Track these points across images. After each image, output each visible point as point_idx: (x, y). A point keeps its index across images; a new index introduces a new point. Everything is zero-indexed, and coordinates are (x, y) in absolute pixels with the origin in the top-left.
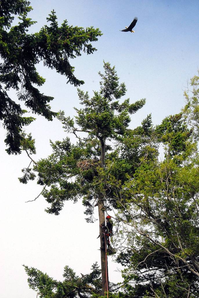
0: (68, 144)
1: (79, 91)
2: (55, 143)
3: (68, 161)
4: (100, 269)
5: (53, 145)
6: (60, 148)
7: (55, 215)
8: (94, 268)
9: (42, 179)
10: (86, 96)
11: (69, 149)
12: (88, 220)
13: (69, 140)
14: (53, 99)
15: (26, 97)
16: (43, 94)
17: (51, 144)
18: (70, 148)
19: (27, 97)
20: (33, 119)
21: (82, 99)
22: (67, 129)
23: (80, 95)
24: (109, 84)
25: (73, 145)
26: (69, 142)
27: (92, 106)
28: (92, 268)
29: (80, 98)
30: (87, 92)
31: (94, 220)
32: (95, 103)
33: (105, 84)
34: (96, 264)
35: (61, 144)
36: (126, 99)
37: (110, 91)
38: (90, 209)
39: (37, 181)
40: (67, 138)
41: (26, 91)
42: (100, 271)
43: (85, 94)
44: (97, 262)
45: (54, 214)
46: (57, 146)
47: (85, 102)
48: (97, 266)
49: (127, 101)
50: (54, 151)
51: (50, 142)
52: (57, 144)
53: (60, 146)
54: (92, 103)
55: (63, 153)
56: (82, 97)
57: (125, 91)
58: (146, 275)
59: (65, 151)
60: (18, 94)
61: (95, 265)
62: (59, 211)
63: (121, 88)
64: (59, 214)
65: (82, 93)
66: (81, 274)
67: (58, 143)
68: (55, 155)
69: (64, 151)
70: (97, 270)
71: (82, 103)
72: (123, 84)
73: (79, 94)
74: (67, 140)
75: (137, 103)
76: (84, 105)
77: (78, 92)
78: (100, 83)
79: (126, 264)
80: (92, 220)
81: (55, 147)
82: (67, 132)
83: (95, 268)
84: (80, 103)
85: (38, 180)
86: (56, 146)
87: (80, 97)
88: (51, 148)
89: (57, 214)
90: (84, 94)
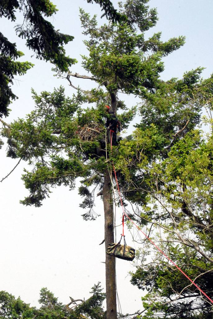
0: (60, 97)
1: (82, 13)
2: (39, 95)
3: (68, 128)
4: (104, 293)
5: (36, 97)
6: (47, 102)
7: (36, 206)
8: (95, 290)
9: (14, 149)
10: (92, 21)
11: (61, 104)
12: (85, 216)
13: (63, 92)
14: (73, 39)
15: (30, 34)
16: (58, 31)
17: (33, 95)
18: (63, 104)
19: (32, 33)
20: (30, 65)
21: (85, 26)
22: (58, 72)
23: (83, 19)
24: (133, 7)
25: (68, 98)
26: (62, 94)
27: (101, 38)
28: (92, 290)
29: (83, 25)
30: (95, 16)
31: (94, 216)
32: (106, 34)
33: (126, 6)
34: (98, 285)
35: (50, 96)
36: (157, 33)
37: (131, 18)
38: (89, 200)
39: (7, 152)
40: (61, 88)
41: (32, 24)
42: (103, 296)
43: (91, 19)
44: (100, 282)
45: (33, 206)
46: (43, 99)
47: (90, 31)
48: (99, 288)
49: (157, 36)
50: (37, 106)
51: (32, 92)
52: (43, 96)
53: (49, 98)
54: (102, 34)
55: (51, 110)
56: (86, 23)
57: (156, 21)
58: (178, 303)
59: (55, 107)
60: (16, 28)
61: (97, 287)
62: (40, 201)
63: (150, 15)
64: (42, 205)
65: (86, 16)
66: (71, 298)
67: (45, 95)
68: (37, 113)
69: (53, 108)
70: (100, 294)
71: (86, 33)
72: (154, 10)
73: (82, 17)
74: (60, 91)
75: (173, 41)
76: (89, 35)
77: (80, 14)
78: (119, 3)
79: (144, 287)
80: (92, 216)
81: (39, 101)
82: (58, 76)
83: (96, 292)
84: (83, 33)
85: (8, 150)
86: (41, 99)
87: (83, 21)
88: (33, 101)
89: (39, 205)
90: (89, 18)
